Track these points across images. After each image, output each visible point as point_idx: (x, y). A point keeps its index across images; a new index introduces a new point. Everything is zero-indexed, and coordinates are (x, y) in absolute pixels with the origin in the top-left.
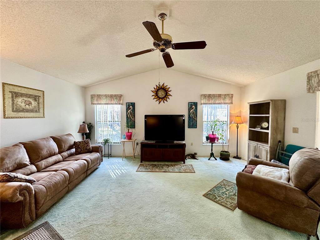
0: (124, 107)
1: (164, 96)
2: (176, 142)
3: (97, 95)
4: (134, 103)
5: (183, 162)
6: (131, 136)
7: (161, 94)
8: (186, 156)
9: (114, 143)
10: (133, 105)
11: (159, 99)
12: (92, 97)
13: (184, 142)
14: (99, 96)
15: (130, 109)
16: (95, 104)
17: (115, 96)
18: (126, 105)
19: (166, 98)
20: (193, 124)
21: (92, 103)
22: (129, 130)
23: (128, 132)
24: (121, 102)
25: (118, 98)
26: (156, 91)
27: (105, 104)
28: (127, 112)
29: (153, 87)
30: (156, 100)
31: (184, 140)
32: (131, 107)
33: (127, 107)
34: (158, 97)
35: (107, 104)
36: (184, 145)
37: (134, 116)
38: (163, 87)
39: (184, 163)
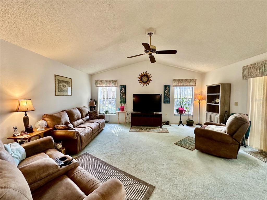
0: (119, 89)
1: (146, 81)
2: (155, 113)
3: (100, 80)
6: (123, 108)
7: (145, 79)
9: (111, 114)
10: (125, 87)
11: (143, 83)
12: (97, 81)
13: (161, 113)
14: (101, 81)
15: (122, 90)
16: (99, 86)
17: (112, 81)
18: (120, 87)
19: (148, 82)
20: (167, 101)
21: (96, 86)
22: (122, 104)
23: (122, 106)
24: (117, 85)
25: (115, 82)
26: (141, 77)
27: (105, 86)
28: (120, 92)
29: (138, 74)
30: (141, 83)
31: (161, 111)
32: (123, 89)
33: (120, 88)
34: (142, 81)
35: (107, 86)
36: (161, 115)
37: (125, 95)
38: (146, 74)
39: (161, 127)
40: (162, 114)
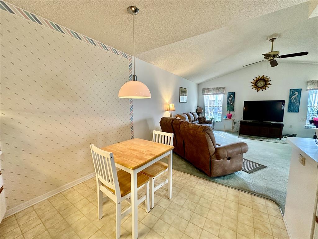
0: (226, 96)
1: (263, 85)
2: (272, 122)
3: (207, 89)
4: (235, 93)
5: (279, 139)
6: (231, 116)
7: (261, 84)
8: (283, 136)
9: (216, 121)
10: (234, 94)
11: (258, 88)
12: (203, 90)
13: (281, 123)
14: (208, 89)
15: (231, 97)
16: (205, 95)
17: (220, 88)
18: (228, 94)
19: (266, 87)
20: (294, 109)
21: (203, 94)
22: (229, 112)
23: (229, 113)
24: (224, 92)
25: (222, 89)
26: (255, 82)
27: (212, 94)
28: (228, 99)
29: (253, 78)
30: (254, 89)
31: (282, 121)
32: (232, 96)
33: (228, 96)
34: (257, 86)
35: (214, 94)
37: (234, 102)
38: (262, 78)
39: (281, 139)
40: (283, 124)
